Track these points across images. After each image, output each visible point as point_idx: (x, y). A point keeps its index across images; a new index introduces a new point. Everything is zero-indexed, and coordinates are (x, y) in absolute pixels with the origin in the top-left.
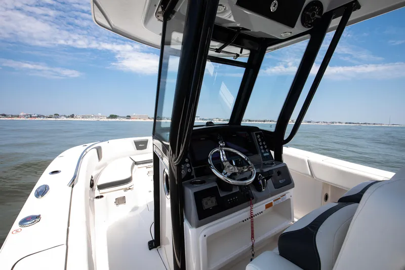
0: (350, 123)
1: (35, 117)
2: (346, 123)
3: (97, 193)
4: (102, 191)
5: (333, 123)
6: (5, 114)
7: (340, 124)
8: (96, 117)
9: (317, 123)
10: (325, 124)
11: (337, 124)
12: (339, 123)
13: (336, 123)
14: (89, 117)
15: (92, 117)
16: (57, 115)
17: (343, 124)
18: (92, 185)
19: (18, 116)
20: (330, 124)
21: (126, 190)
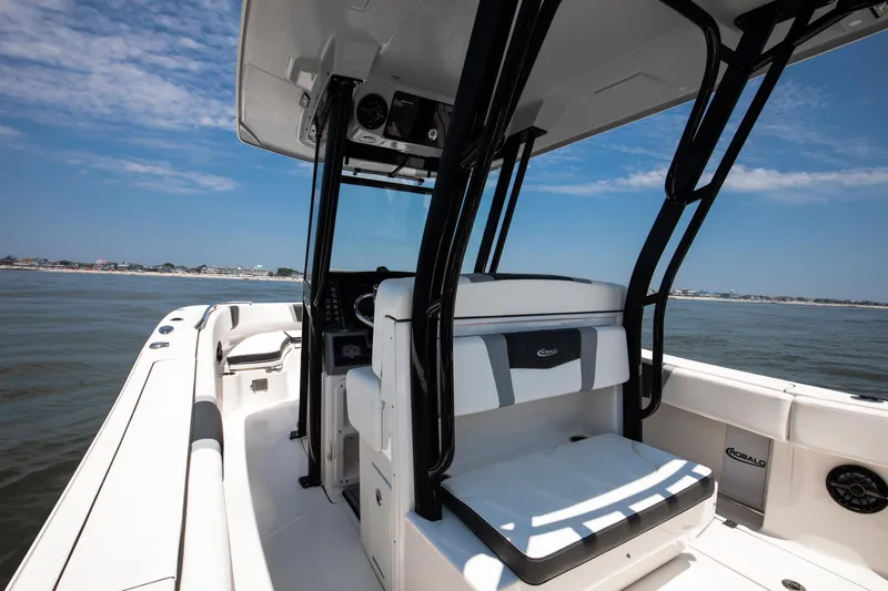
0: (826, 301)
1: (122, 269)
2: (817, 301)
3: (227, 368)
4: (233, 367)
5: (784, 299)
6: (68, 260)
7: (803, 303)
8: (246, 271)
9: (745, 297)
10: (764, 301)
11: (795, 302)
12: (800, 299)
13: (792, 300)
14: (232, 271)
15: (238, 272)
16: (169, 267)
17: (808, 303)
18: (219, 357)
19: (91, 266)
20: (777, 302)
21: (269, 370)
